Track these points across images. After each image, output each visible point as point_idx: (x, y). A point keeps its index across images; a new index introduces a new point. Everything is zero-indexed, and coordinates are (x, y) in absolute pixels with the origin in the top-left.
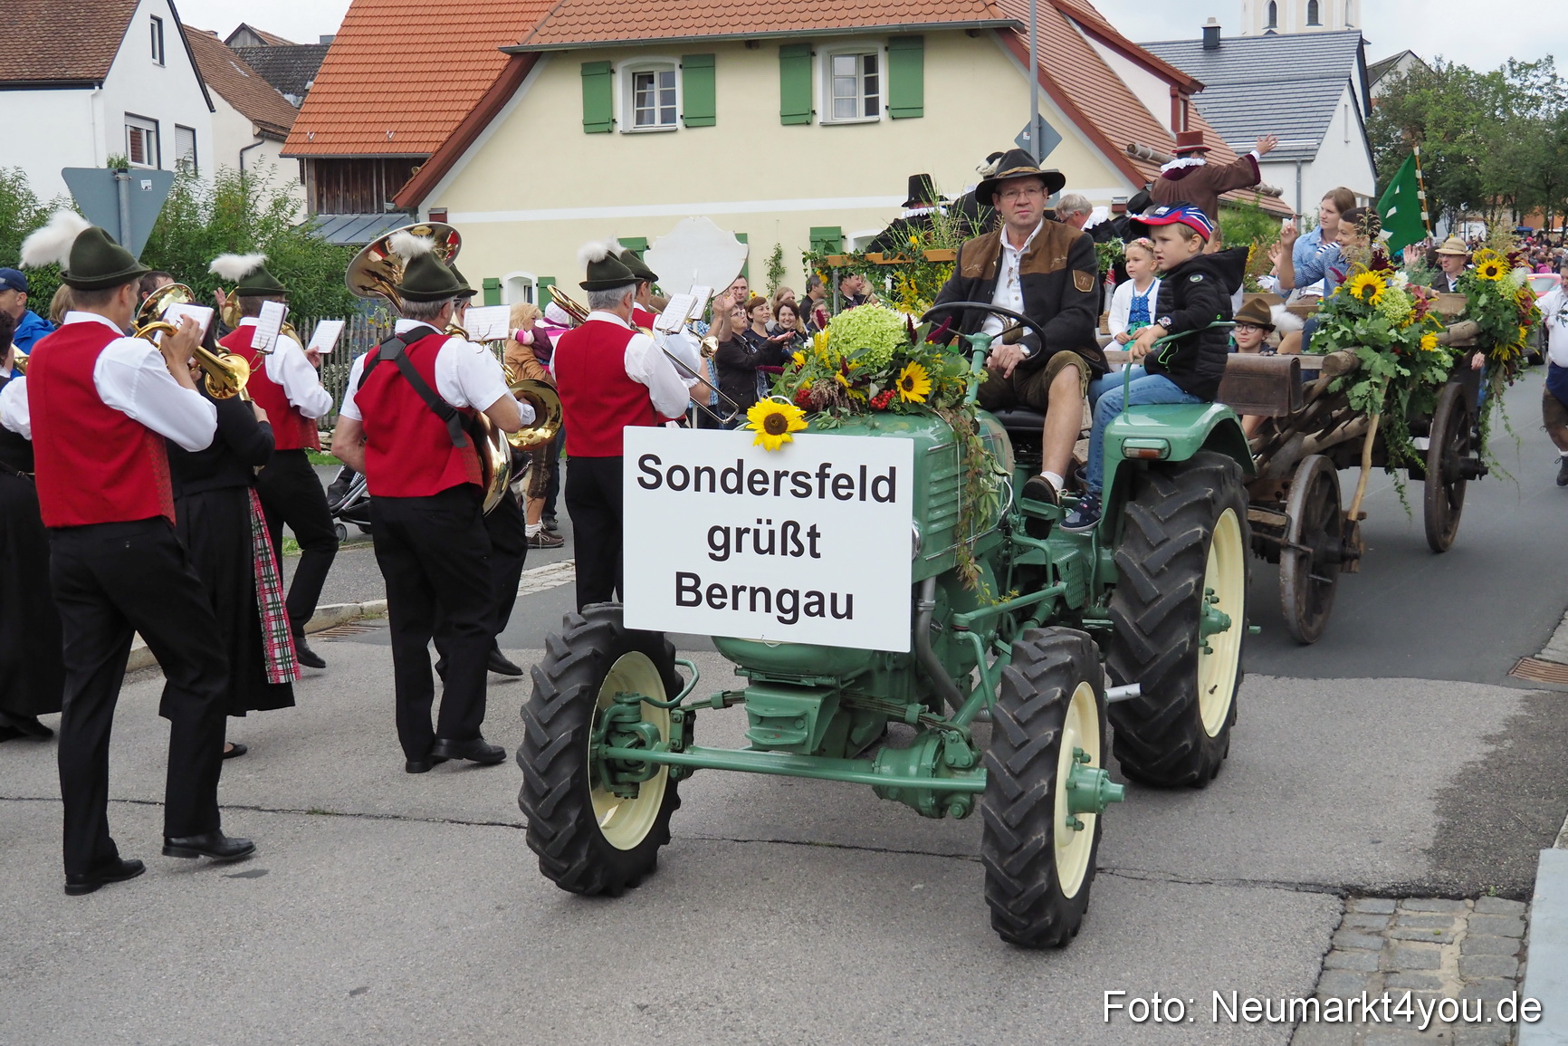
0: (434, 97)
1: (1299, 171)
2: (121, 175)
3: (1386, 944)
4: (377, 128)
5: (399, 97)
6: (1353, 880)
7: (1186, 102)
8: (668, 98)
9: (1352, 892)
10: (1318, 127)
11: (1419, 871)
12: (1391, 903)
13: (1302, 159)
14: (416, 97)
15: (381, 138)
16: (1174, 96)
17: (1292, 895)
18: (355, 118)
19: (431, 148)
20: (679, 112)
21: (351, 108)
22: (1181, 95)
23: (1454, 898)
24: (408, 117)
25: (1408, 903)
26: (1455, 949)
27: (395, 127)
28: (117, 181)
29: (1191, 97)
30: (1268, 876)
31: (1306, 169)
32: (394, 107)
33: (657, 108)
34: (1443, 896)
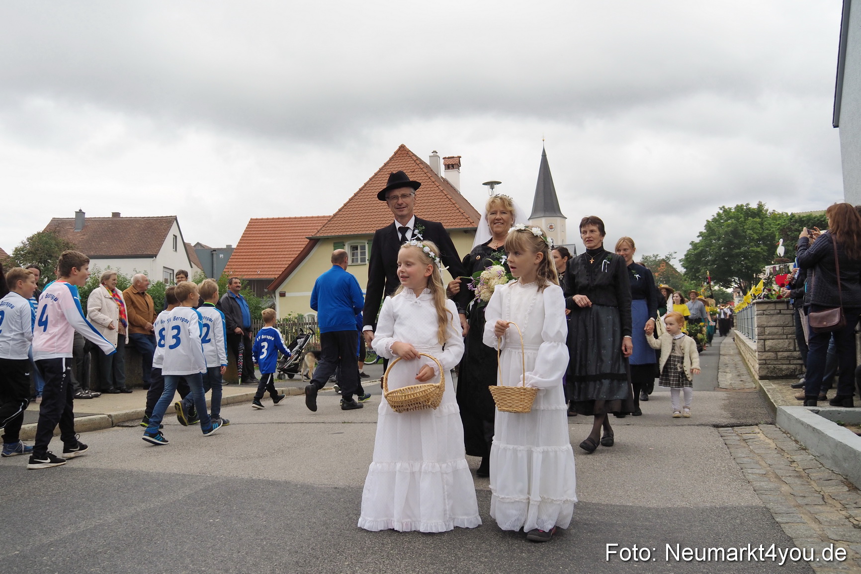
0: (274, 260)
2: (214, 252)
3: (737, 435)
4: (254, 270)
5: (262, 260)
6: (714, 423)
8: (363, 254)
9: (717, 426)
11: (733, 421)
12: (730, 429)
14: (268, 260)
15: (256, 273)
17: (696, 427)
18: (246, 267)
19: (276, 276)
20: (367, 258)
21: (245, 263)
23: (749, 425)
24: (265, 266)
25: (736, 428)
26: (761, 434)
27: (260, 270)
28: (212, 254)
30: (685, 424)
32: (260, 263)
33: (359, 257)
34: (746, 425)
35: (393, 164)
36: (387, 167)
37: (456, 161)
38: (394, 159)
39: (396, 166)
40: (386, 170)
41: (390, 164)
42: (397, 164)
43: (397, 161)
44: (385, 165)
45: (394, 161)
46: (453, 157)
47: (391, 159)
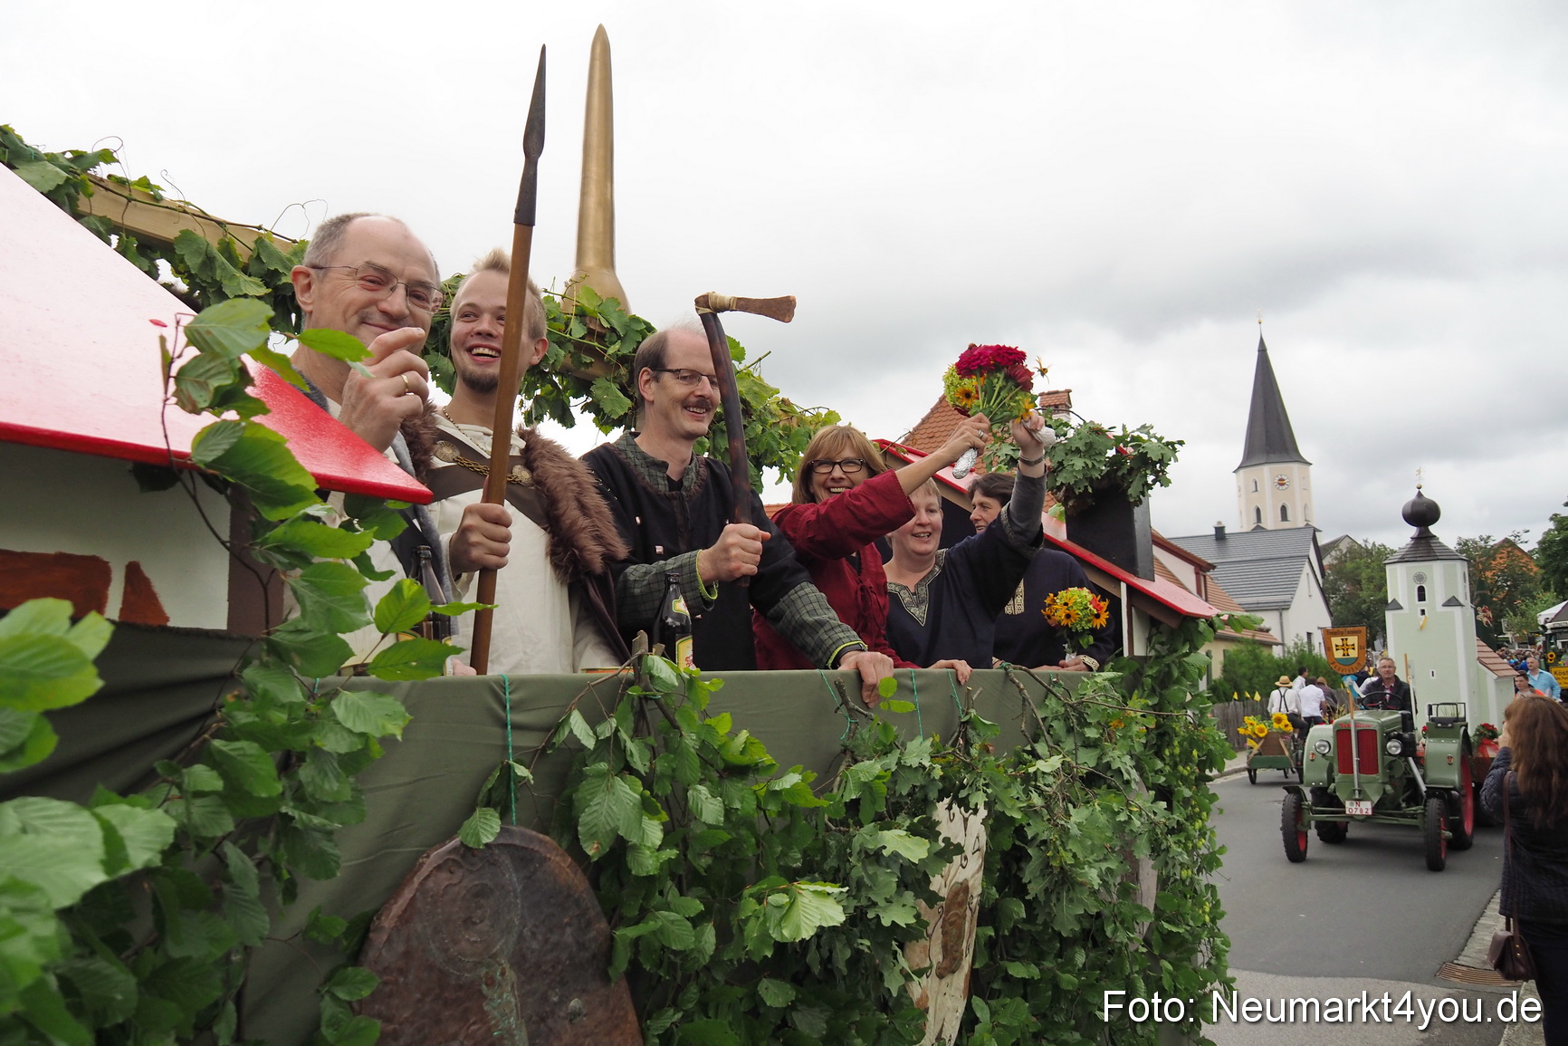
1: (1281, 615)
7: (1205, 577)
10: (1292, 587)
13: (1282, 608)
16: (1197, 574)
22: (1201, 573)
29: (1208, 573)
31: (1284, 613)
35: (937, 420)
36: (926, 426)
37: (1063, 399)
38: (940, 410)
39: (941, 424)
40: (924, 431)
41: (932, 420)
42: (944, 419)
43: (944, 414)
44: (924, 421)
45: (938, 414)
46: (1057, 392)
47: (933, 411)
